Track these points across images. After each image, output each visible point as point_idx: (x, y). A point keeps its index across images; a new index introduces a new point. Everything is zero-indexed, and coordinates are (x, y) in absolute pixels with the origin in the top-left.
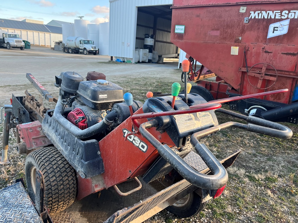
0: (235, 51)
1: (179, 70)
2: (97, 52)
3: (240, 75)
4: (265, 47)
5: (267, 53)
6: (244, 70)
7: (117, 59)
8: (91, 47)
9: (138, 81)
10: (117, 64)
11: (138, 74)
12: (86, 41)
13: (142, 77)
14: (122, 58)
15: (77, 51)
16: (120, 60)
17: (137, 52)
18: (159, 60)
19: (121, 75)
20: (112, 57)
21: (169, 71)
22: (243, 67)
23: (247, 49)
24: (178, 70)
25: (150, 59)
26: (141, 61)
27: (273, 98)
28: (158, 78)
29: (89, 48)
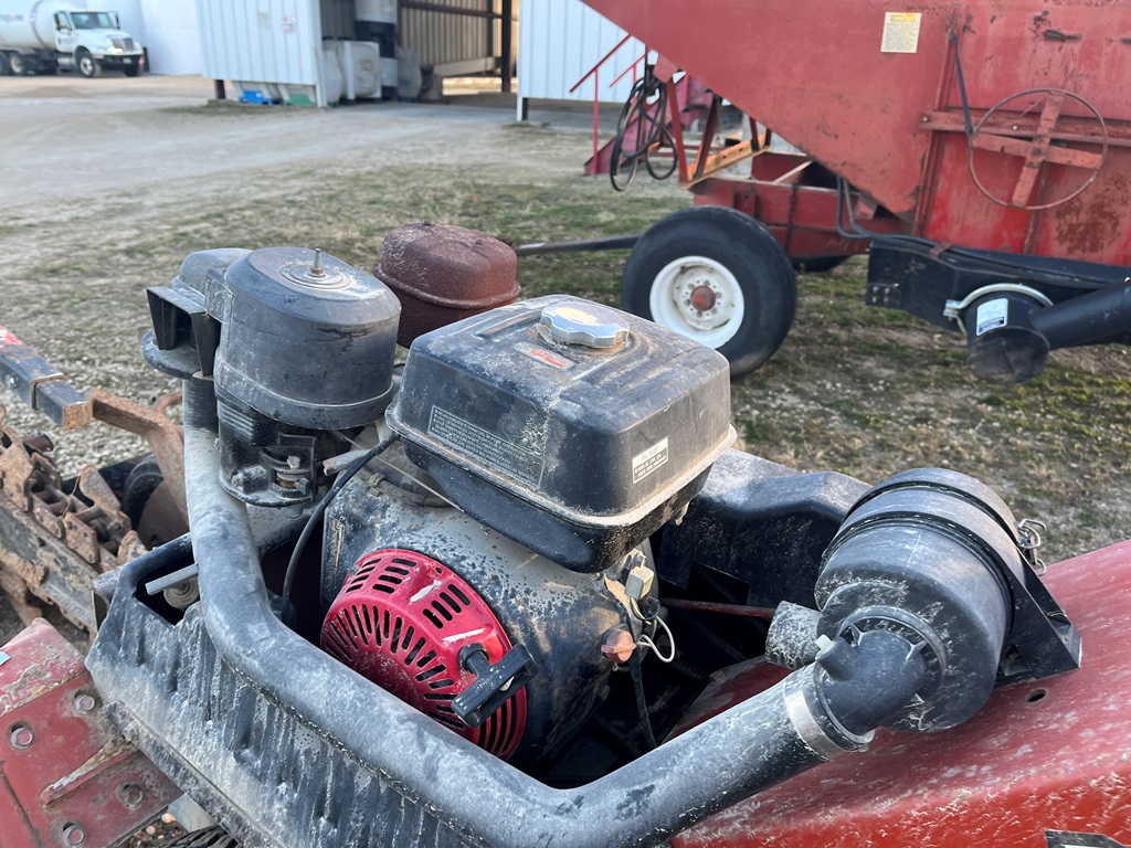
0: (902, 32)
1: (520, 126)
2: (141, 61)
3: (921, 148)
4: (1046, 13)
5: (1056, 39)
6: (945, 122)
7: (247, 93)
8: (109, 43)
9: (376, 187)
10: (248, 113)
11: (359, 153)
12: (85, 18)
13: (379, 166)
14: (267, 84)
15: (46, 62)
16: (259, 95)
17: (331, 54)
18: (425, 89)
19: (287, 166)
20: (220, 84)
21: (485, 134)
22: (940, 110)
23: (962, 21)
24: (517, 129)
25: (388, 83)
26: (351, 96)
27: (1068, 244)
28: (454, 168)
29: (99, 48)
